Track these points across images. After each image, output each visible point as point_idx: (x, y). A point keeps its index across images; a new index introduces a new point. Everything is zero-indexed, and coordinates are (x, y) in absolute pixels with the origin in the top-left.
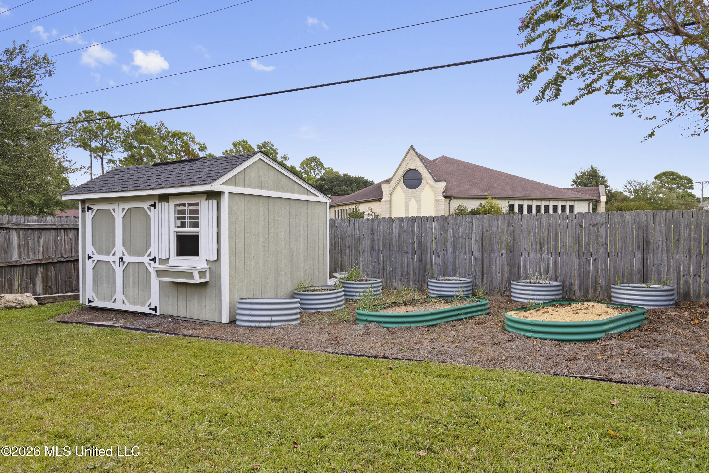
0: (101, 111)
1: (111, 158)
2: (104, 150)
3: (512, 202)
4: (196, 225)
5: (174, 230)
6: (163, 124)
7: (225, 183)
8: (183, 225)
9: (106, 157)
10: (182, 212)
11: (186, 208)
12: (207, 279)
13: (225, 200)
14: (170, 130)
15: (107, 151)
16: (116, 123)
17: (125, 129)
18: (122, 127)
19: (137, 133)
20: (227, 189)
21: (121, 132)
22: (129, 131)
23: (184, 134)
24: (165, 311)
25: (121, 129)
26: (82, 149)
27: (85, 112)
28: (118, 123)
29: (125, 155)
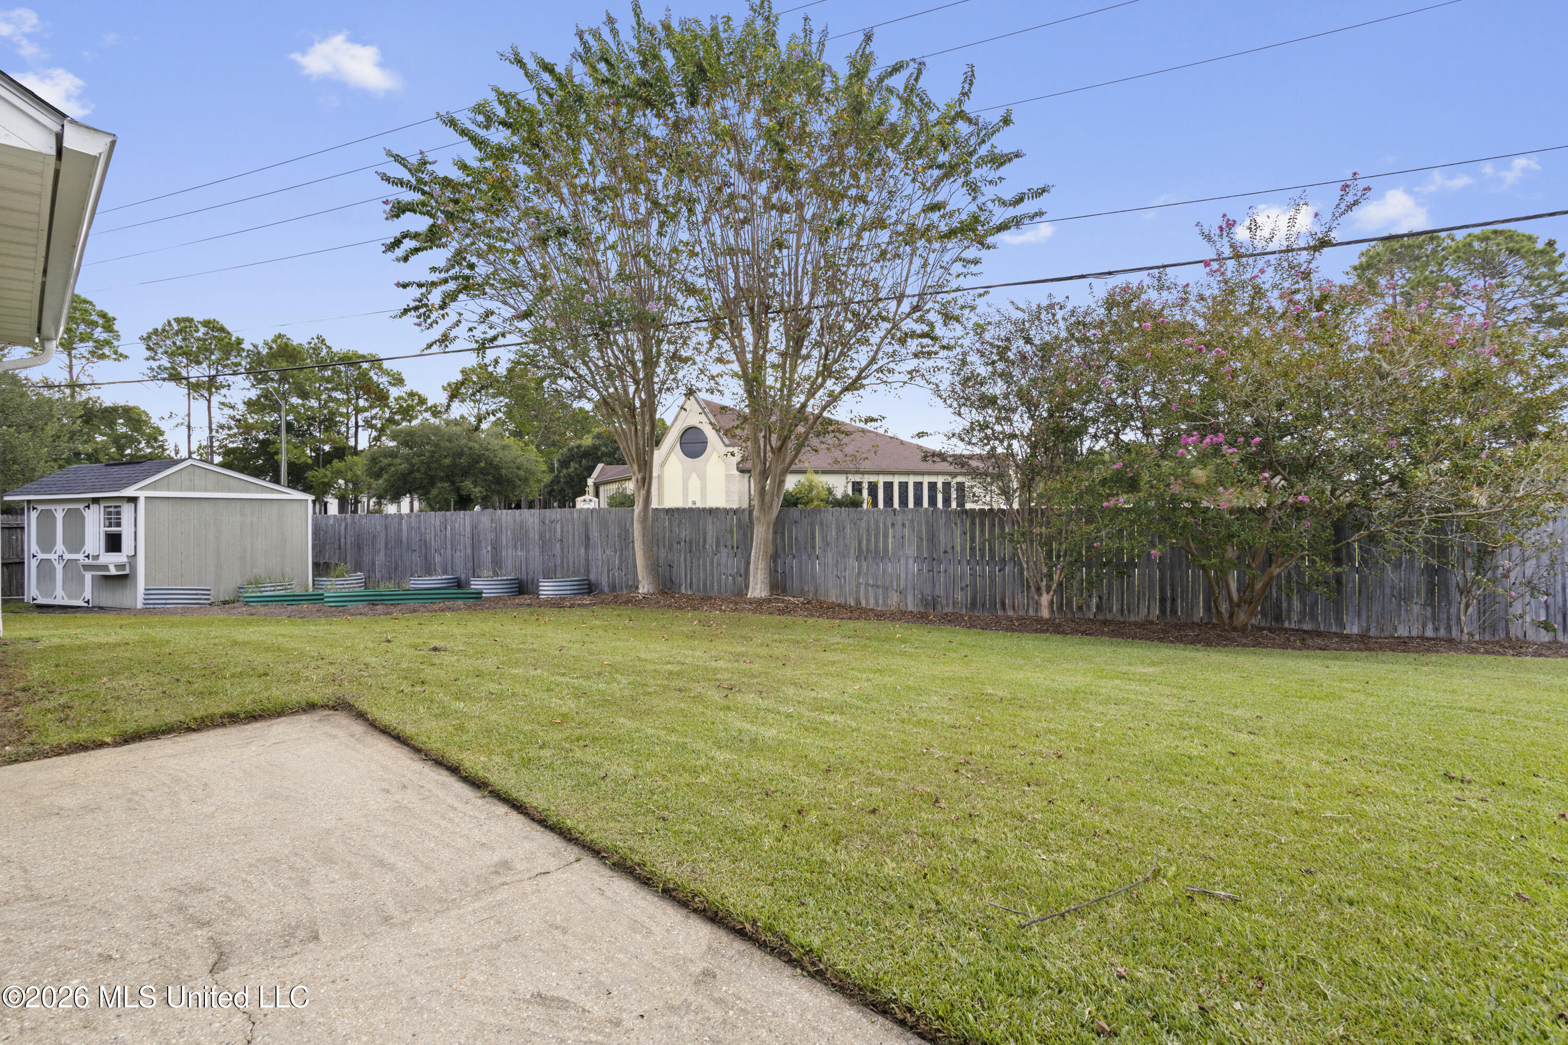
0: (207, 318)
1: (223, 400)
2: (211, 385)
3: (857, 478)
4: (119, 525)
5: (103, 529)
6: (323, 340)
7: (141, 489)
8: (110, 526)
9: (216, 399)
10: (110, 513)
11: (112, 509)
12: (127, 572)
13: (141, 504)
14: (334, 350)
15: (217, 389)
16: (233, 339)
17: (252, 348)
18: (246, 346)
19: (273, 356)
20: (142, 495)
21: (244, 354)
22: (259, 353)
23: (364, 358)
24: (96, 604)
25: (243, 350)
26: (173, 384)
27: (178, 320)
28: (238, 339)
29: (253, 394)
